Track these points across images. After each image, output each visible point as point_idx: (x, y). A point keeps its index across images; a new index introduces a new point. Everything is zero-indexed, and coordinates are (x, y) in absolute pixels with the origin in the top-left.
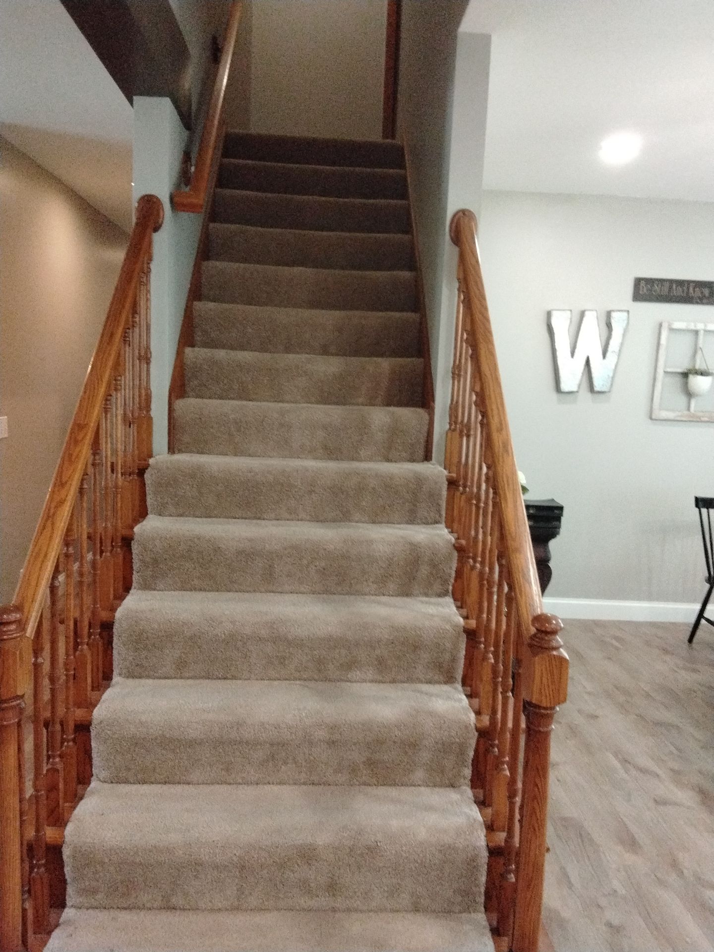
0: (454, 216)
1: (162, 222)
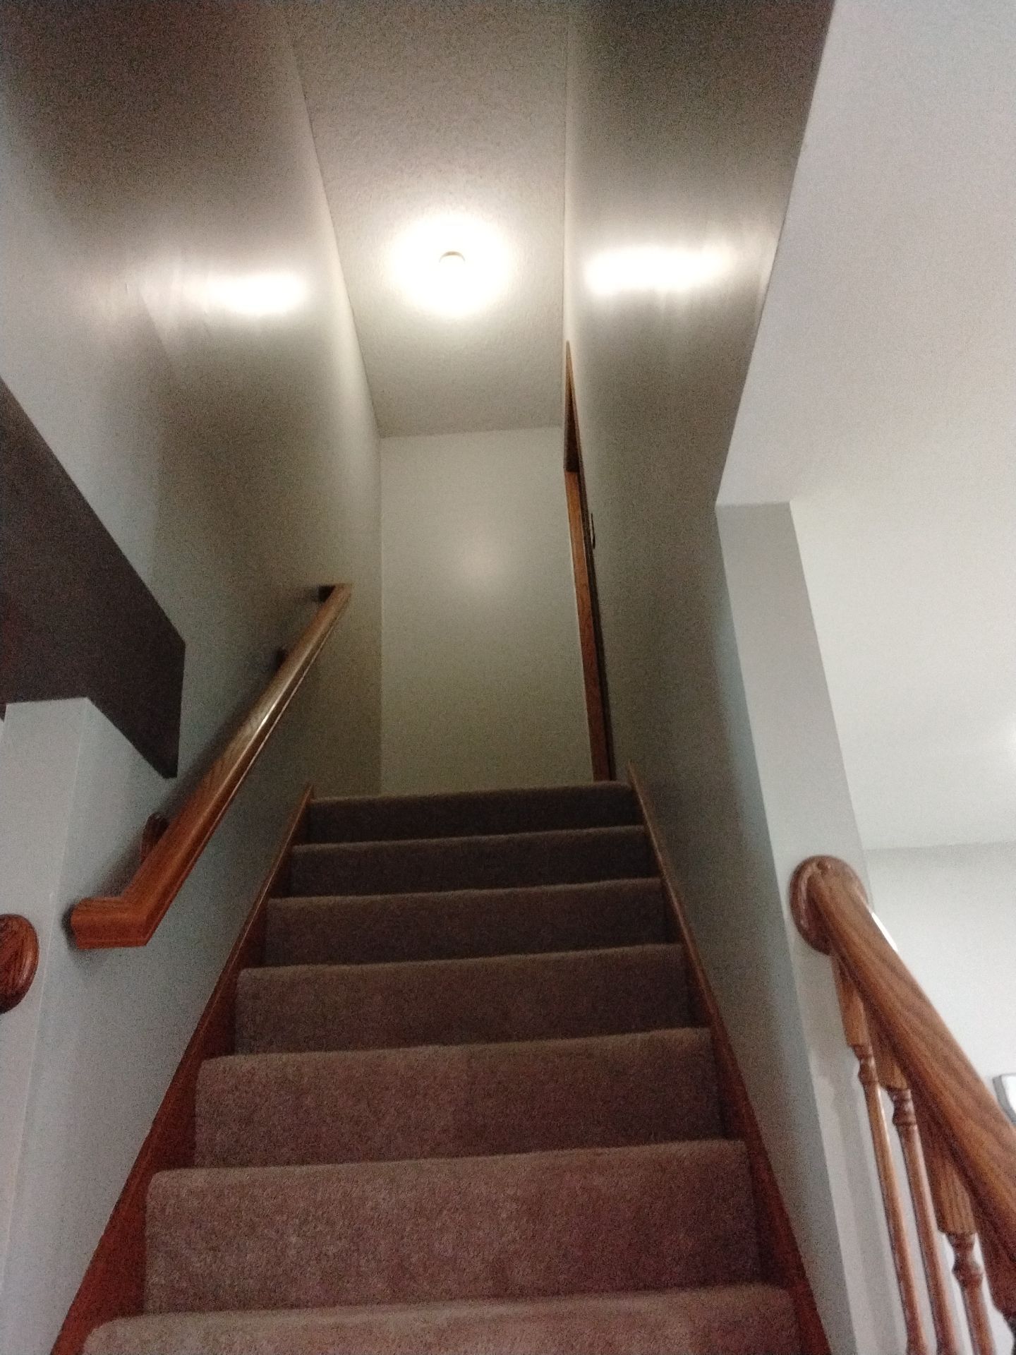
0: (798, 873)
1: (28, 982)
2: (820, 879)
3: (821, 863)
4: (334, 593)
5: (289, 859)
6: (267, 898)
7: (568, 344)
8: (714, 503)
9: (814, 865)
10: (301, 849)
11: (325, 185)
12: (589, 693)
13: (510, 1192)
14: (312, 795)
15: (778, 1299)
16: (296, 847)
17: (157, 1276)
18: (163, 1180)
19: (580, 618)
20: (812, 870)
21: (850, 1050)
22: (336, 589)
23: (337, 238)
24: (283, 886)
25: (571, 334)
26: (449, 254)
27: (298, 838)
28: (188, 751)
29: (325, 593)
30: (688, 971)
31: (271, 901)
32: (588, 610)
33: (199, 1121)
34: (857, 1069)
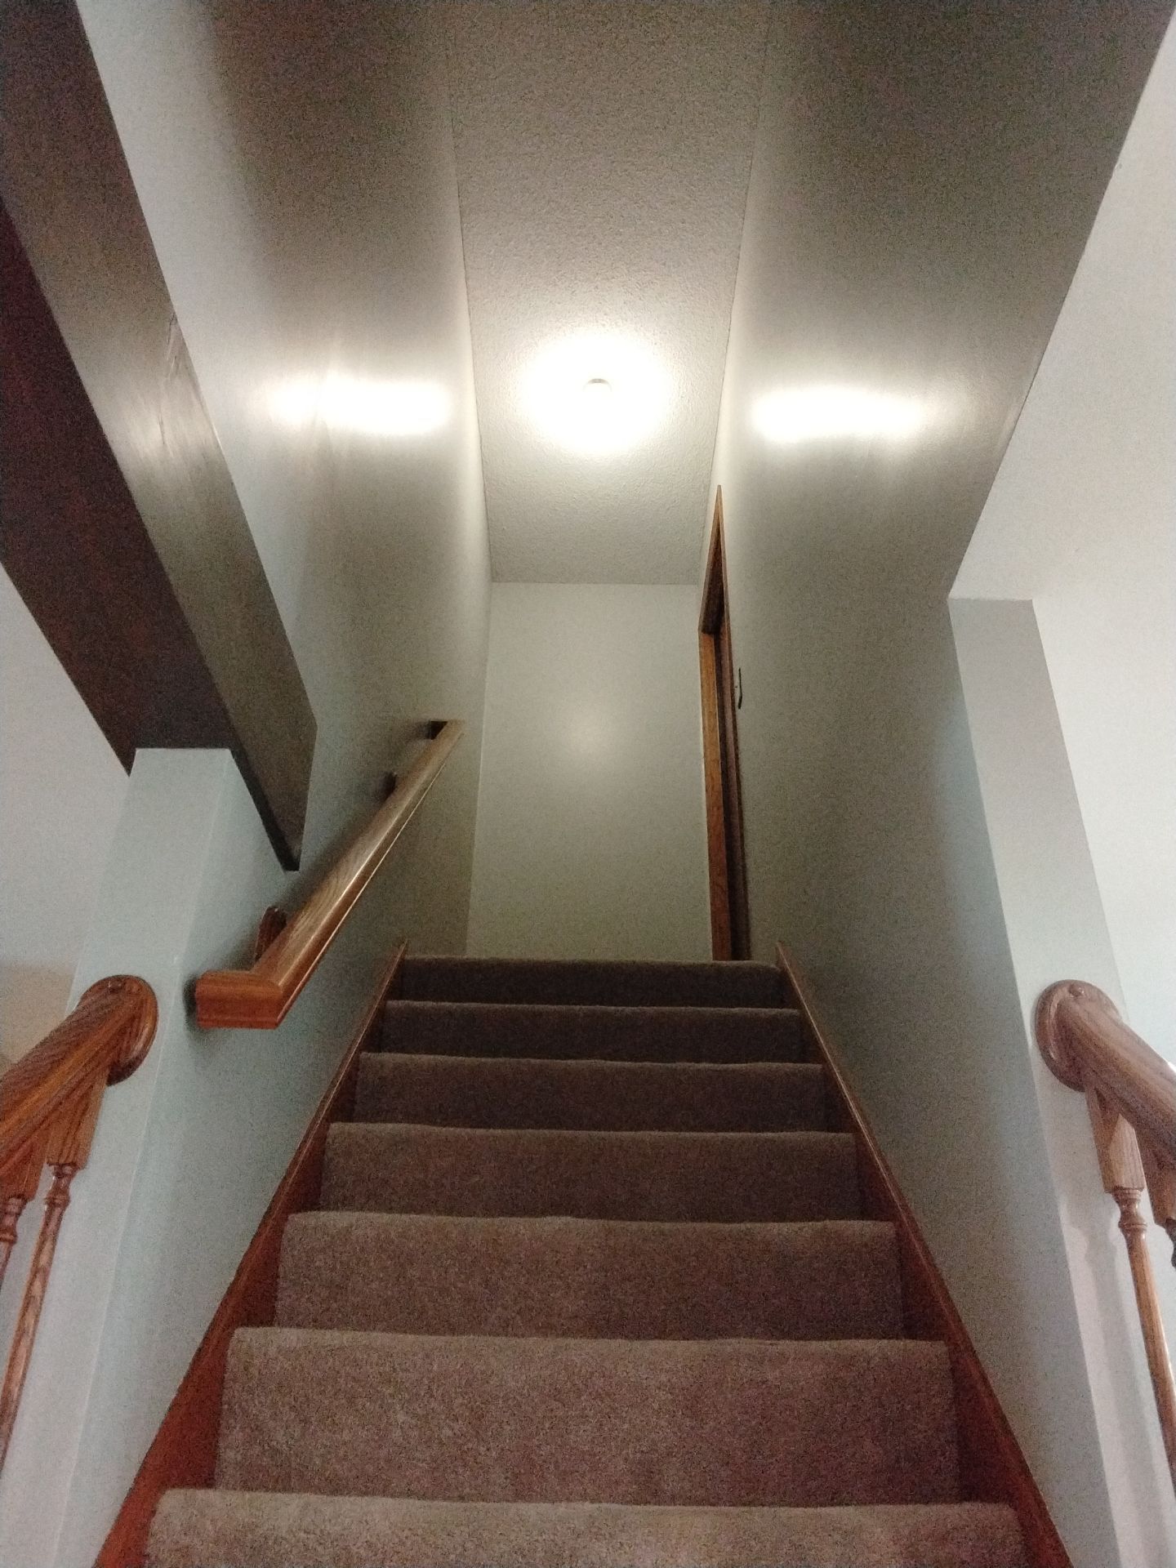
0: (1045, 997)
1: (144, 1053)
2: (1072, 1004)
3: (1074, 988)
4: (445, 728)
5: (382, 1014)
6: (360, 1050)
7: (719, 486)
8: (947, 596)
9: (1065, 990)
10: (392, 1003)
11: (468, 294)
12: (713, 883)
13: (663, 1378)
14: (405, 952)
15: (995, 1515)
16: (390, 1002)
17: (232, 1449)
18: (247, 1337)
19: (708, 797)
20: (1062, 994)
21: (1110, 1197)
22: (448, 724)
23: (474, 353)
24: (376, 1039)
25: (724, 476)
26: (594, 381)
27: (395, 991)
28: (309, 849)
29: (435, 729)
30: (862, 1157)
31: (364, 1055)
32: (719, 787)
33: (282, 1284)
34: (1116, 1215)
